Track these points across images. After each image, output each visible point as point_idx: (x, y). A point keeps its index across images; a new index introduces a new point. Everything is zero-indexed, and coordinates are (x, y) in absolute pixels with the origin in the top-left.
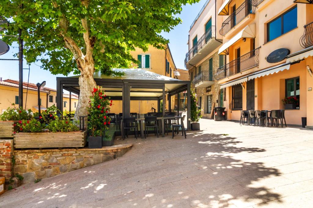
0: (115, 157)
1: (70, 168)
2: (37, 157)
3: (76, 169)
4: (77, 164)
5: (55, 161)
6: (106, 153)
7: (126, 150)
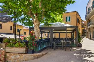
0: (37, 58)
1: (22, 60)
2: (12, 56)
3: (24, 61)
4: (24, 59)
5: (17, 57)
6: (34, 56)
7: (42, 55)
